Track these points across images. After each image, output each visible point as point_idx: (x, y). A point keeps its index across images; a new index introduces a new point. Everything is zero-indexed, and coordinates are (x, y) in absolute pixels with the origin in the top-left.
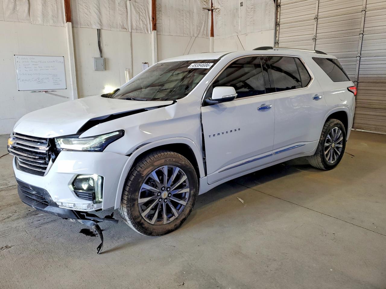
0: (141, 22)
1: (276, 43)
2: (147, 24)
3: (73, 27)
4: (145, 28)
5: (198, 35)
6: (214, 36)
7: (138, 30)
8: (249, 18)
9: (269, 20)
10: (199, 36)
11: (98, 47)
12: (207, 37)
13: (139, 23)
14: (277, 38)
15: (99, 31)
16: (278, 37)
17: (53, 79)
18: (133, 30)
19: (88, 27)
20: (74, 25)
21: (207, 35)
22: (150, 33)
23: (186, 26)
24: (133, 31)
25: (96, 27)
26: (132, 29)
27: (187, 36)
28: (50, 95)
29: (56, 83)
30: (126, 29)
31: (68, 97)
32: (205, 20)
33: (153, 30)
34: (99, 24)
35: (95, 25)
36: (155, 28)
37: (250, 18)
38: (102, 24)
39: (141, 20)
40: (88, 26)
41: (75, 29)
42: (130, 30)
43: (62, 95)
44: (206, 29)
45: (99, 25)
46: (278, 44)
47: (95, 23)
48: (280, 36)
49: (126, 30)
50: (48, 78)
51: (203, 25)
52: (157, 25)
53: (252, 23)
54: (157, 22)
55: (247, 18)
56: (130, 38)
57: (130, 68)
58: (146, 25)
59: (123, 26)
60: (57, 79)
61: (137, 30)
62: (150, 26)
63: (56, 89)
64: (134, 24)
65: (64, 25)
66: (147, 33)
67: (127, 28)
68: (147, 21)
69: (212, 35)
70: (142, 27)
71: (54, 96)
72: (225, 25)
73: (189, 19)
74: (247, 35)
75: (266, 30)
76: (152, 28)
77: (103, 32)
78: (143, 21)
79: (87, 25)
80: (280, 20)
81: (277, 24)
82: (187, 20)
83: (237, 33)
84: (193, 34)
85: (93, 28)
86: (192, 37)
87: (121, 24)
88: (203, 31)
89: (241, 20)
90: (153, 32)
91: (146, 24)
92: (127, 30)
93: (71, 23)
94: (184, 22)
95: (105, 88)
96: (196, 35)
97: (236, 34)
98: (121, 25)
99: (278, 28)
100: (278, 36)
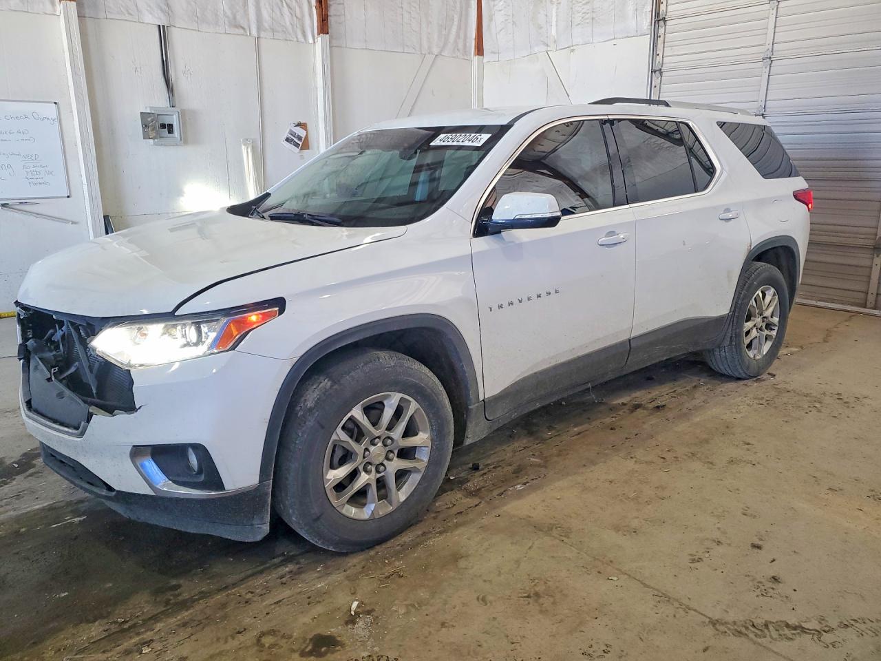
0: (286, 9)
1: (655, 72)
2: (303, 16)
3: (81, 16)
4: (298, 26)
5: (441, 51)
6: (483, 55)
7: (278, 32)
8: (580, 4)
9: (637, 10)
10: (445, 53)
11: (163, 79)
12: (467, 55)
13: (281, 12)
14: (659, 59)
15: (162, 31)
16: (661, 55)
17: (24, 167)
18: (264, 31)
19: (130, 18)
20: (87, 12)
21: (465, 52)
22: (311, 41)
23: (410, 24)
24: (263, 34)
25: (153, 18)
26: (259, 29)
27: (414, 51)
28: (17, 215)
29: (34, 181)
30: (243, 28)
31: (74, 220)
32: (461, 8)
33: (319, 34)
34: (162, 10)
35: (151, 13)
36: (324, 27)
37: (584, 4)
38: (172, 11)
39: (284, 3)
40: (131, 15)
41: (90, 23)
42: (254, 32)
43: (57, 215)
44: (462, 35)
45: (161, 15)
46: (661, 73)
47: (150, 6)
48: (668, 52)
49: (241, 31)
50: (9, 166)
51: (456, 23)
52: (332, 20)
53: (587, 16)
54: (332, 12)
55: (574, 4)
56: (254, 55)
57: (258, 137)
58: (301, 20)
59: (235, 18)
60: (38, 169)
61: (273, 30)
62: (311, 20)
63: (35, 198)
64: (265, 15)
65: (55, 11)
66: (303, 40)
67: (246, 27)
68: (300, 7)
69: (480, 50)
70: (288, 23)
71: (32, 219)
72: (514, 23)
73: (417, 7)
74: (572, 50)
75: (627, 37)
76: (318, 27)
77: (176, 36)
78: (292, 7)
79: (126, 12)
80: (669, 7)
81: (659, 19)
82: (414, 9)
83: (547, 45)
84: (430, 48)
85: (146, 22)
86: (427, 56)
87: (229, 13)
88: (456, 42)
89: (557, 9)
90: (320, 39)
91: (299, 15)
92: (246, 32)
93: (75, 3)
94: (406, 15)
95: (184, 193)
96: (436, 51)
97: (544, 48)
98: (228, 17)
99: (661, 31)
100: (660, 52)
